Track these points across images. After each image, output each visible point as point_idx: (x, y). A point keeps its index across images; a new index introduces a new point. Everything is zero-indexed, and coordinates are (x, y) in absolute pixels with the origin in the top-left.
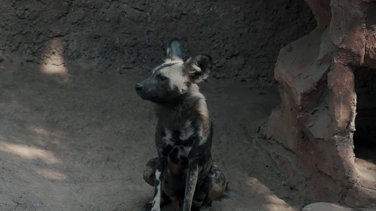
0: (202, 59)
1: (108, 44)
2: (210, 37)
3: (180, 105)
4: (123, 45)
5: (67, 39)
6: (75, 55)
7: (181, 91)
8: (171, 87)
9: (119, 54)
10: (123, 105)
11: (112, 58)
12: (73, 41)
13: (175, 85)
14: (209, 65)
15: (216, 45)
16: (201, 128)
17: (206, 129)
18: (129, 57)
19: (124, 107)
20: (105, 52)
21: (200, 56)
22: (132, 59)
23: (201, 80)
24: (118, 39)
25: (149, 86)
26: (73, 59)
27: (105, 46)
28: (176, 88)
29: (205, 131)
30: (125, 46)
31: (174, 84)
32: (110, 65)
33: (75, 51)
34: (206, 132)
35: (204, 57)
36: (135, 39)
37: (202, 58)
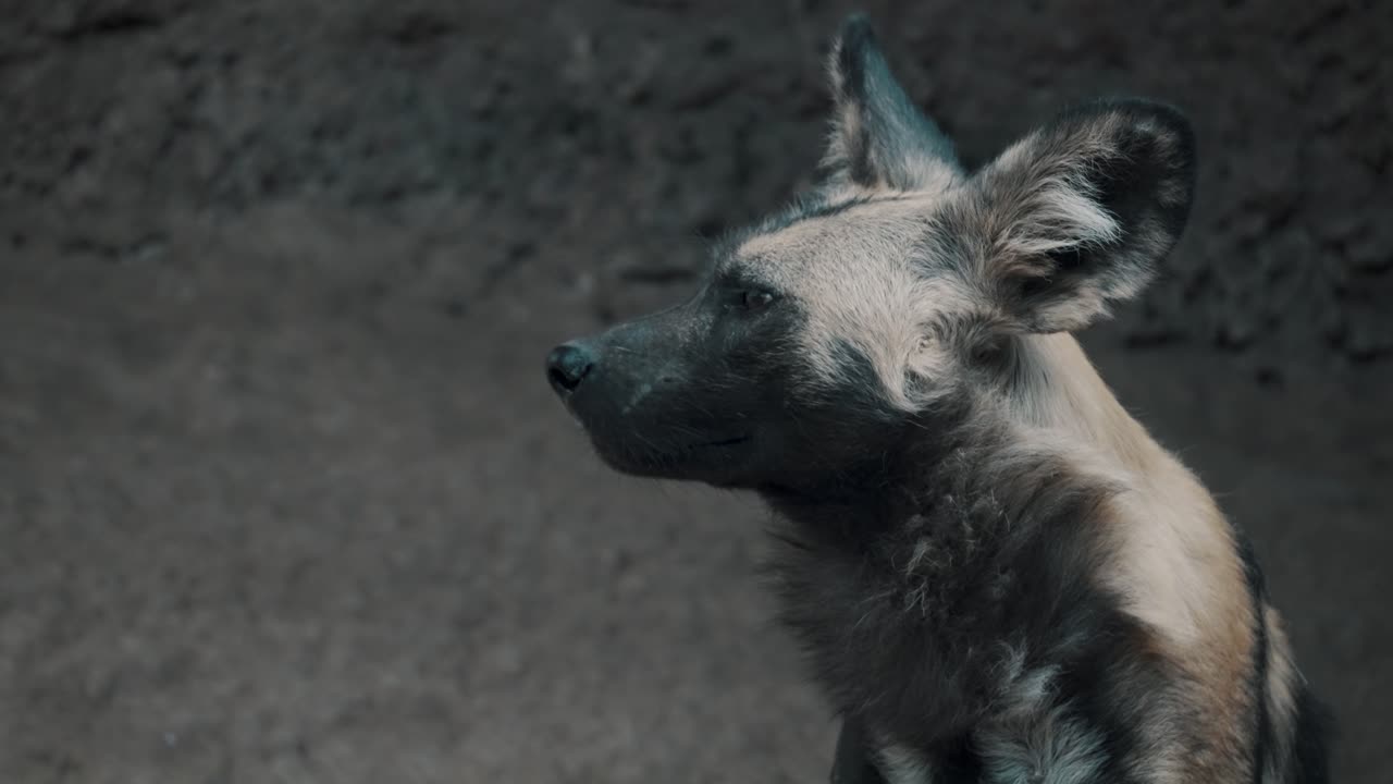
0: (1124, 139)
1: (504, 89)
2: (1303, 36)
3: (917, 520)
4: (626, 90)
5: (187, 46)
6: (246, 170)
7: (895, 386)
8: (814, 357)
9: (589, 166)
10: (625, 562)
11: (541, 191)
12: (230, 60)
13: (845, 345)
14: (1170, 193)
15: (1348, 98)
16: (1158, 728)
17: (1209, 746)
18: (671, 193)
19: (632, 582)
20: (485, 150)
21: (1112, 120)
22: (696, 205)
23: (1099, 308)
24: (581, 45)
25: (644, 356)
26: (235, 201)
27: (481, 99)
28: (861, 369)
29: (1204, 758)
30: (642, 99)
31: (841, 334)
32: (521, 252)
33: (250, 140)
34: (1209, 770)
35: (1145, 127)
36: (718, 47)
37: (1129, 133)
